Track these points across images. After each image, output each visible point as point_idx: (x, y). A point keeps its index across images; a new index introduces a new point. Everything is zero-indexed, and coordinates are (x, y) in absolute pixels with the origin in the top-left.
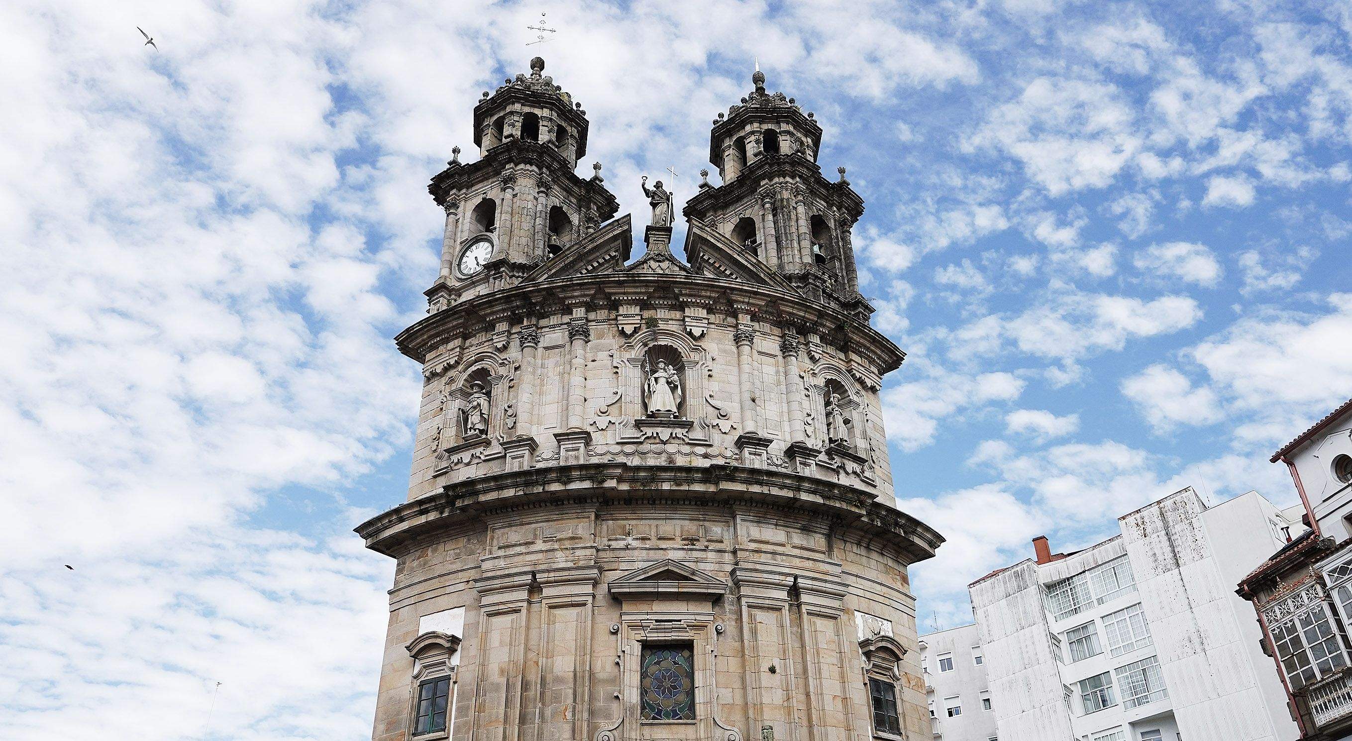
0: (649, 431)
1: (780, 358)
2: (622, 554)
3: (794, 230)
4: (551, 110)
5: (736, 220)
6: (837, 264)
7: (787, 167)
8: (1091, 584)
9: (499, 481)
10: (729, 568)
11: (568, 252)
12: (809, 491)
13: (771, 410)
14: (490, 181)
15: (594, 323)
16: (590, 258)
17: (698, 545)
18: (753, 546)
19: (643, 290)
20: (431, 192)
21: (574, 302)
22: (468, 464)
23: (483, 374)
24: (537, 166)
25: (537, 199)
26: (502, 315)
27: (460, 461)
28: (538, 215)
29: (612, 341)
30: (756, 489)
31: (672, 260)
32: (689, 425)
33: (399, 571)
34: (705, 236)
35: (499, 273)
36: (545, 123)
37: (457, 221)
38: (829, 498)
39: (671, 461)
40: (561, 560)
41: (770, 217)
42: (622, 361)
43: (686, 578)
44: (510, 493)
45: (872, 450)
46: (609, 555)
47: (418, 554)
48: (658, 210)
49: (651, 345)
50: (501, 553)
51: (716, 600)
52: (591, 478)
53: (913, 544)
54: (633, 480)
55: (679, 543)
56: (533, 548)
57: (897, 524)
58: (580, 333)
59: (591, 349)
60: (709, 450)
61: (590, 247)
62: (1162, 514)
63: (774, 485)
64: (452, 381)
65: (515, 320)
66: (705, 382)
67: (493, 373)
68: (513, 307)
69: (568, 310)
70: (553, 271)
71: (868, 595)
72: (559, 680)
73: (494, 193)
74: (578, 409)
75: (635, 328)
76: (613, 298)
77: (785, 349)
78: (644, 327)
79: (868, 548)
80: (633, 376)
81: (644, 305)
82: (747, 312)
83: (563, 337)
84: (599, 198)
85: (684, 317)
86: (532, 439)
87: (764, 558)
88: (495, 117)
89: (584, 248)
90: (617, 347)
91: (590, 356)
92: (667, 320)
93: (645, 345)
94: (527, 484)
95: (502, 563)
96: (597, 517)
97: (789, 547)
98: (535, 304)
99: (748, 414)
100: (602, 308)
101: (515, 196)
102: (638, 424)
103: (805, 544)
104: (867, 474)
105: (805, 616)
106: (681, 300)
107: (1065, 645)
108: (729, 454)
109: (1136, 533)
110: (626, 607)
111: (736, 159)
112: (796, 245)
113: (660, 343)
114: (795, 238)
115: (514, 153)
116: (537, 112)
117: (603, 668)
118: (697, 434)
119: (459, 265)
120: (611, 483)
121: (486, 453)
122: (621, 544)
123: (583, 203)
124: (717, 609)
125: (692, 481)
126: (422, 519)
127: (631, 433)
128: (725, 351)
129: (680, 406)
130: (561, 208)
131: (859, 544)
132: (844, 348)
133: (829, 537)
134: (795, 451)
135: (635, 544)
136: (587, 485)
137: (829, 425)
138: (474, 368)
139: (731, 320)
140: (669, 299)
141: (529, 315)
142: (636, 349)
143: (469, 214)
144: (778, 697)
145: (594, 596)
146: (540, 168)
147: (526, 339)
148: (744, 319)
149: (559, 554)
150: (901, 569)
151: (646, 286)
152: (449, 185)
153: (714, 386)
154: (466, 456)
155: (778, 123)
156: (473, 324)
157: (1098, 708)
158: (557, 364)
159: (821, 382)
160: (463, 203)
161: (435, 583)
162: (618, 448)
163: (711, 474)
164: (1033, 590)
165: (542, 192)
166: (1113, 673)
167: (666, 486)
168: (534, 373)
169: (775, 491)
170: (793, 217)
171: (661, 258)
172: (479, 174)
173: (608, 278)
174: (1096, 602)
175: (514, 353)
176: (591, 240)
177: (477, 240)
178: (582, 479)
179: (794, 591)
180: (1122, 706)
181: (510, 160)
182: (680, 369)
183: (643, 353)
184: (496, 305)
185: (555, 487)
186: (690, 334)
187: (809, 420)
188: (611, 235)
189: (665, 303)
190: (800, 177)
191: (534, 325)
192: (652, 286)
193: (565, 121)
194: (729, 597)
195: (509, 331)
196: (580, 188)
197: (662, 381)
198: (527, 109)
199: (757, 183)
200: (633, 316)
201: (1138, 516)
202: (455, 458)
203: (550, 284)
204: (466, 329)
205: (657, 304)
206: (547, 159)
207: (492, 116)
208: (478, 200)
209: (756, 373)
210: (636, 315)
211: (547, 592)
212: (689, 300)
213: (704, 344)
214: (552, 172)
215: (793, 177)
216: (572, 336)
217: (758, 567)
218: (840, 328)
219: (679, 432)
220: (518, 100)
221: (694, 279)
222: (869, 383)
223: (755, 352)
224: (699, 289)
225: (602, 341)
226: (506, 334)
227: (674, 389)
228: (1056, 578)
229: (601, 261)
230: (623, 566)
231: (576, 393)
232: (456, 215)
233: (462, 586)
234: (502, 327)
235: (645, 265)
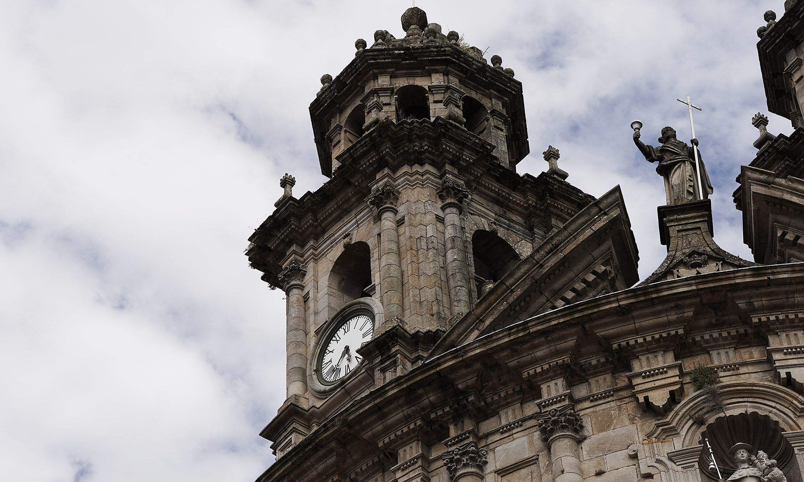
4: (446, 74)
11: (511, 281)
14: (353, 211)
15: (587, 404)
16: (557, 285)
19: (673, 317)
20: (255, 265)
21: (539, 370)
24: (433, 164)
25: (440, 220)
26: (405, 430)
28: (449, 245)
29: (629, 429)
31: (722, 258)
34: (777, 194)
35: (389, 357)
36: (439, 97)
37: (306, 299)
42: (658, 461)
48: (675, 178)
49: (712, 420)
58: (562, 427)
59: (591, 452)
61: (552, 262)
65: (433, 432)
68: (423, 409)
69: (531, 389)
70: (488, 322)
73: (363, 230)
75: (672, 393)
76: (615, 346)
78: (689, 388)
81: (682, 347)
83: (531, 443)
85: (770, 353)
89: (541, 266)
90: (642, 436)
91: (590, 467)
92: (734, 368)
93: (699, 422)
98: (465, 393)
100: (597, 371)
101: (400, 223)
106: (755, 320)
113: (729, 413)
115: (386, 149)
116: (423, 82)
119: (318, 371)
123: (535, 220)
130: (494, 233)
140: (730, 325)
141: (458, 417)
142: (683, 433)
143: (324, 280)
146: (440, 167)
147: (458, 461)
151: (678, 307)
152: (283, 241)
156: (356, 462)
160: (311, 265)
165: (450, 205)
171: (698, 259)
172: (332, 206)
173: (598, 306)
176: (551, 251)
177: (344, 317)
181: (381, 164)
183: (698, 437)
184: (390, 412)
186: (789, 382)
188: (588, 232)
189: (725, 334)
191: (469, 432)
192: (690, 306)
193: (476, 90)
195: (423, 457)
196: (524, 193)
198: (401, 83)
200: (662, 371)
203: (484, 345)
205: (707, 342)
206: (450, 147)
207: (341, 111)
208: (337, 251)
210: (670, 367)
212: (772, 318)
214: (463, 170)
216: (547, 435)
220: (383, 70)
221: (773, 273)
224: (786, 293)
225: (611, 433)
226: (420, 463)
229: (580, 286)
232: (302, 288)
234: (410, 452)
235: (669, 278)
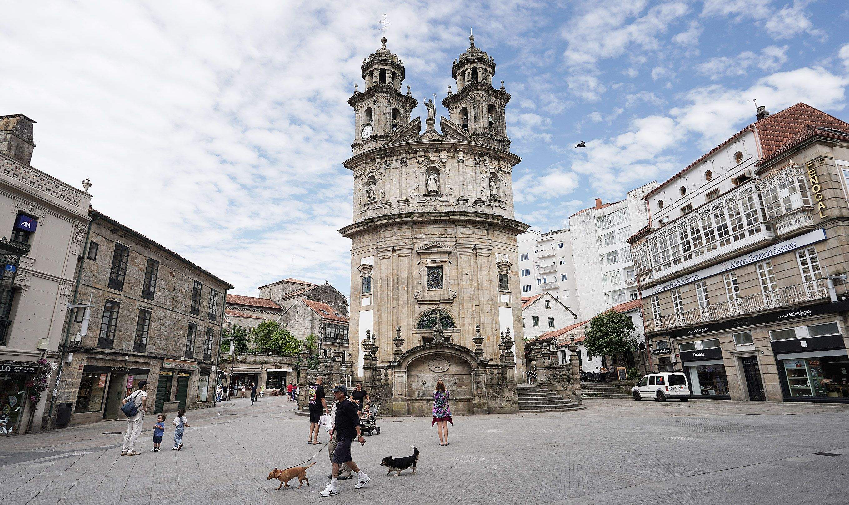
0: (428, 198)
1: (474, 167)
2: (420, 240)
3: (481, 114)
4: (390, 66)
5: (461, 108)
6: (498, 124)
7: (479, 87)
8: (615, 218)
9: (381, 218)
10: (454, 243)
11: (398, 133)
12: (480, 217)
13: (470, 187)
14: (370, 99)
15: (409, 159)
16: (406, 134)
17: (444, 236)
18: (462, 235)
19: (425, 147)
20: (349, 103)
21: (401, 152)
22: (371, 210)
23: (373, 177)
25: (386, 107)
26: (378, 157)
27: (368, 209)
29: (415, 166)
30: (462, 218)
31: (435, 132)
32: (441, 195)
33: (353, 244)
34: (446, 123)
35: (376, 140)
36: (388, 72)
37: (359, 116)
38: (487, 218)
39: (435, 209)
40: (402, 243)
41: (472, 108)
42: (419, 173)
43: (440, 247)
44: (384, 222)
45: (506, 197)
46: (416, 240)
47: (358, 238)
48: (430, 111)
50: (383, 240)
51: (450, 253)
52: (409, 217)
53: (518, 229)
54: (423, 217)
55: (438, 236)
56: (392, 239)
57: (512, 224)
58: (404, 163)
59: (408, 169)
60: (448, 204)
61: (406, 130)
62: (643, 192)
63: (468, 216)
64: (363, 179)
65: (382, 158)
66: (447, 179)
67: (376, 177)
68: (381, 154)
69: (400, 154)
70: (394, 141)
71: (501, 248)
72: (403, 278)
73: (371, 105)
74: (405, 191)
75: (423, 160)
76: (415, 150)
77: (475, 163)
78: (426, 159)
79: (502, 232)
80: (422, 178)
81: (425, 152)
82: (462, 151)
83: (399, 164)
84: (410, 101)
85: (440, 155)
86: (390, 202)
87: (465, 239)
88: (369, 70)
89: (404, 131)
90: (417, 168)
91: (408, 171)
92: (433, 157)
93: (426, 166)
94: (389, 219)
95: (383, 243)
96: (412, 228)
97: (473, 235)
98: (388, 153)
99: (461, 190)
100: (411, 153)
101: (379, 107)
102: (424, 196)
103: (479, 233)
104: (503, 206)
105: (478, 257)
106: (438, 149)
107: (603, 240)
108: (454, 204)
109: (632, 199)
110: (422, 257)
111: (461, 79)
112: (481, 120)
113: (431, 165)
114: (481, 117)
115: (377, 89)
116: (385, 67)
117: (415, 275)
118: (444, 198)
119: (361, 135)
120: (415, 218)
121: (376, 206)
122: (420, 237)
123: (404, 104)
124: (450, 256)
125: (442, 216)
126: (358, 229)
127: (422, 199)
128: (454, 167)
129: (438, 188)
130: (396, 108)
131: (499, 231)
132: (498, 160)
133: (487, 230)
134: (478, 202)
135: (424, 236)
136: (408, 219)
137: (490, 189)
138: (370, 175)
139: (456, 154)
140: (434, 149)
141: (387, 156)
142: (423, 168)
143: (363, 113)
144: (468, 282)
145: (412, 253)
146: (387, 94)
147: (386, 165)
148: (461, 154)
149: (401, 240)
150: (514, 237)
152: (355, 101)
153: (450, 180)
154: (370, 207)
155: (478, 63)
156: (368, 160)
157: (612, 263)
158: (397, 174)
159: (488, 174)
160: (361, 108)
161: (364, 248)
162: (418, 204)
163: (447, 214)
164: (592, 220)
165: (389, 104)
166: (619, 250)
167: (433, 218)
168: (389, 178)
169: (469, 218)
170: (481, 108)
171: (431, 132)
172: (365, 97)
174: (616, 224)
175: (382, 170)
176: (406, 128)
177: (367, 125)
178: (407, 217)
179: (475, 249)
180: (621, 262)
181: (376, 92)
182: (438, 174)
183: (426, 169)
184: (375, 153)
185: (398, 220)
186: (442, 161)
187: (483, 189)
188: (413, 125)
189: (433, 151)
190: (484, 90)
191: (388, 160)
192: (427, 145)
193: (396, 69)
194: (454, 252)
196: (402, 99)
197: (432, 179)
198: (381, 67)
199: (468, 93)
200: (421, 156)
201: (634, 192)
202: (366, 207)
203: (393, 146)
204: (366, 161)
205: (430, 151)
206: (389, 90)
207: (368, 69)
208: (366, 107)
209: (465, 174)
210: (423, 155)
211: (398, 252)
212: (441, 149)
213: (446, 165)
214: (391, 95)
215: (481, 90)
216: (401, 164)
217: (463, 242)
218: (496, 153)
219: (438, 197)
220: (377, 63)
221: (442, 142)
222: (507, 171)
223: (464, 166)
224: (444, 145)
225: (412, 166)
226: (379, 163)
227: (436, 182)
228: (602, 215)
229: (410, 135)
230: (421, 244)
231: (404, 185)
232: (359, 113)
233: (372, 250)
234: (378, 161)
235: (426, 135)
